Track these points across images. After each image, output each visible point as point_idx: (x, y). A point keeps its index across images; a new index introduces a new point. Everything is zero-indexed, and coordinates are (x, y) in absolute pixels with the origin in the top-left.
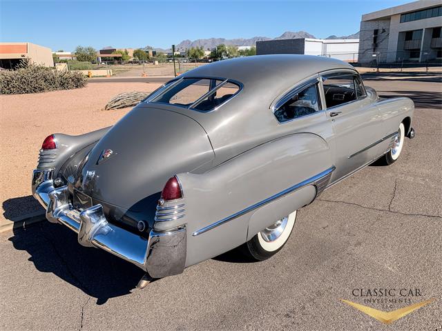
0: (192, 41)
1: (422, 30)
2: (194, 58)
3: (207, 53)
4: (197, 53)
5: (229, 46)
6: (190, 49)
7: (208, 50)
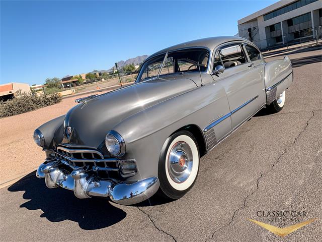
0: (125, 61)
1: (280, 23)
2: (129, 72)
3: (137, 67)
4: (130, 68)
6: (125, 66)
7: (137, 64)
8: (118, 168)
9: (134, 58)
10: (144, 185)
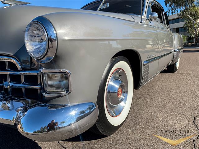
8: (41, 85)
10: (74, 113)
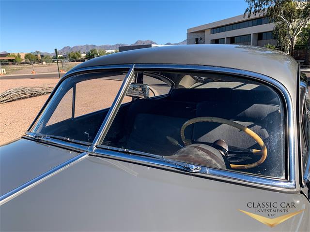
0: (71, 47)
2: (74, 59)
3: (83, 55)
4: (76, 55)
5: (99, 50)
6: (70, 52)
7: (84, 53)
9: (81, 46)
